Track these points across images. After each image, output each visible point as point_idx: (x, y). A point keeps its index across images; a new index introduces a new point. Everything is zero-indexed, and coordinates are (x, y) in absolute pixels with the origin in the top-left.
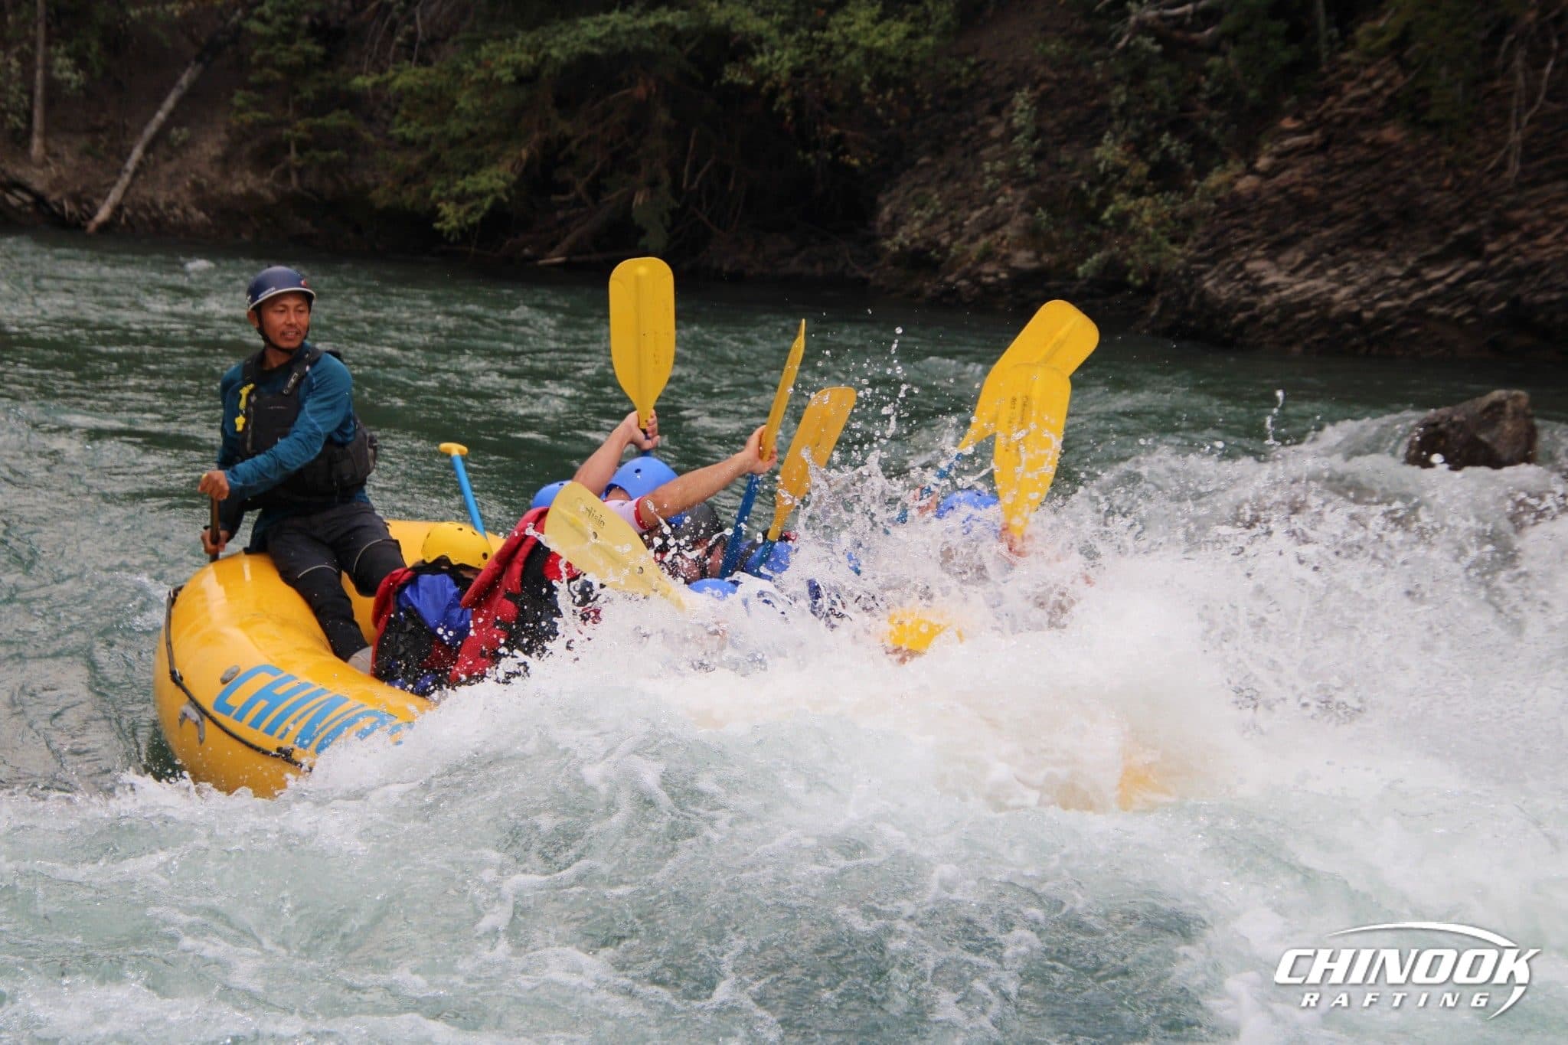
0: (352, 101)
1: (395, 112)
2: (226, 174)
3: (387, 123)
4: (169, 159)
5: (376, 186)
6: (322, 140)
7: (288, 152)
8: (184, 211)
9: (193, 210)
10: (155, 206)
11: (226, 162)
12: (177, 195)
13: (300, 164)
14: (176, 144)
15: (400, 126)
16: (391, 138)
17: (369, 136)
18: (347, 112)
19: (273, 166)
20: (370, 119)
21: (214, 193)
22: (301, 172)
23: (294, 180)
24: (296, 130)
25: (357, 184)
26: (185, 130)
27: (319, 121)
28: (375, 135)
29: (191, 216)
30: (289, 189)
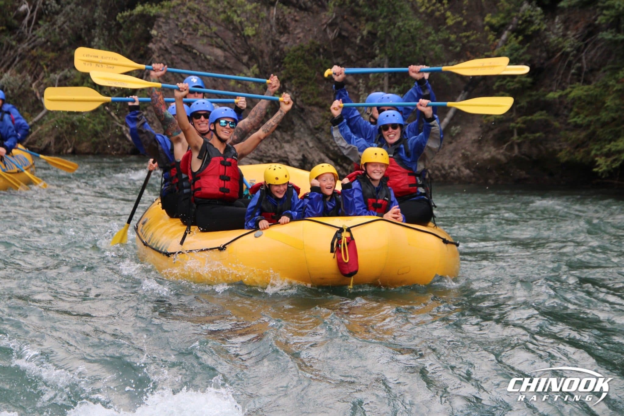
0: (547, 106)
1: (571, 110)
2: (480, 148)
3: (567, 116)
4: (451, 143)
5: (561, 150)
6: (531, 127)
7: (513, 135)
8: (458, 169)
9: (463, 169)
10: (443, 167)
11: (480, 143)
12: (455, 161)
13: (519, 141)
14: (454, 135)
15: (574, 117)
16: (569, 124)
17: (557, 124)
18: (544, 112)
19: (505, 143)
20: (557, 115)
21: (474, 159)
22: (519, 145)
23: (516, 151)
24: (517, 123)
25: (550, 150)
26: (458, 127)
27: (529, 118)
28: (560, 123)
29: (462, 172)
30: (514, 155)
